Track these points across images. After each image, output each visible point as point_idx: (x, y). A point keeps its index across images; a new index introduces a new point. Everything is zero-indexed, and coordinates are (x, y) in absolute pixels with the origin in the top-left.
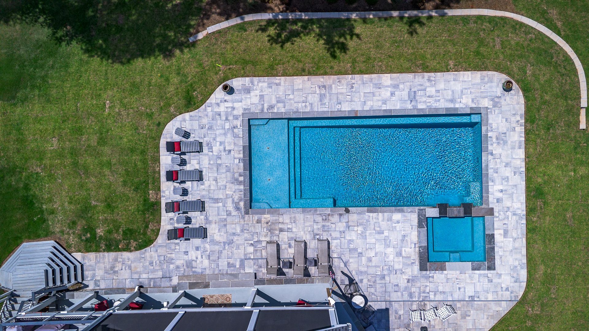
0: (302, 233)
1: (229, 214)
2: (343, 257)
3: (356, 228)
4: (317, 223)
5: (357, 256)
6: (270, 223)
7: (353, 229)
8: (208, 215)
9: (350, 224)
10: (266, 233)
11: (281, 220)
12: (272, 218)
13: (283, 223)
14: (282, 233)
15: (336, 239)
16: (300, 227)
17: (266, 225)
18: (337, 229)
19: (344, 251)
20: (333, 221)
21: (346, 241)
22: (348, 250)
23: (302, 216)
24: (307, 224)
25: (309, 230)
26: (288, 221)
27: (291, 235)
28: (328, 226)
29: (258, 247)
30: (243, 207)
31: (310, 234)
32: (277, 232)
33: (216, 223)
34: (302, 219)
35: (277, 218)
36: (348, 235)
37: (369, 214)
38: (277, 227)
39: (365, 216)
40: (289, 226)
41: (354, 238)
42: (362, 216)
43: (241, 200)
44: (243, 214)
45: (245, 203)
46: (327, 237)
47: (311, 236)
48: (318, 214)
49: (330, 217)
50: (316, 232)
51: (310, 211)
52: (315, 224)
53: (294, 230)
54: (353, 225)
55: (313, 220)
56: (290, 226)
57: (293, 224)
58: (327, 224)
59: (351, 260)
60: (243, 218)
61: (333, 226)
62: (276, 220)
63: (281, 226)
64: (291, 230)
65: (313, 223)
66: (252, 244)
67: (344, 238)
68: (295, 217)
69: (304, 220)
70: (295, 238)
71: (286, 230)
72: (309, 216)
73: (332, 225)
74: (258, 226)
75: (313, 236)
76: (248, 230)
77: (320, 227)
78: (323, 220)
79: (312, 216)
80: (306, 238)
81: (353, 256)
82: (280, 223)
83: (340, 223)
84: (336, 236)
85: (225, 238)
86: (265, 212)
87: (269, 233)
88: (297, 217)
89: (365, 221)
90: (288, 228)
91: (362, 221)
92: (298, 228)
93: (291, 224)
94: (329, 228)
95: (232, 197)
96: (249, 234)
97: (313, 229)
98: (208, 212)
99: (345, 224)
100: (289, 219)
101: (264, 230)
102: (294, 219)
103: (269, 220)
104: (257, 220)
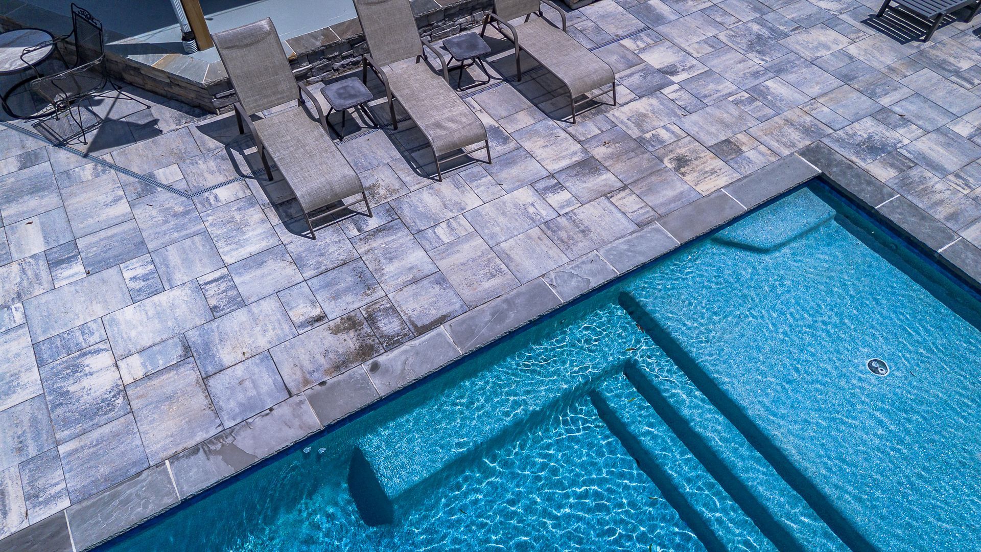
0: (471, 201)
1: (882, 115)
2: (177, 204)
3: (134, 367)
4: (415, 281)
5: (81, 244)
6: (668, 164)
7: (152, 359)
8: (954, 78)
9: (189, 375)
10: (646, 126)
11: (629, 202)
12: (679, 187)
13: (608, 194)
14: (576, 159)
15: (255, 261)
16: (502, 220)
17: (682, 151)
18: (269, 306)
19: (178, 228)
20: (321, 331)
21: (180, 276)
22: (151, 246)
23: (531, 268)
24: (472, 248)
25: (442, 231)
26: (589, 213)
27: (528, 169)
28: (336, 297)
29: (637, 76)
30: (861, 163)
31: (424, 216)
32: (600, 152)
33: (891, 69)
34: (518, 256)
35: (653, 200)
36: (182, 310)
37: (40, 515)
38: (619, 167)
39: (75, 483)
40: (564, 196)
41: (130, 313)
42: (104, 470)
43: (905, 183)
44: (824, 140)
45: (869, 183)
46: (319, 243)
47: (414, 208)
48: (441, 320)
49: (349, 342)
50: (401, 238)
51: (498, 315)
52: (429, 268)
53: (525, 195)
54: (155, 382)
55: (454, 279)
56: (556, 199)
57: (546, 213)
58: (354, 303)
59: (122, 208)
60: (807, 131)
61: (302, 311)
62: (650, 190)
63: (606, 179)
64: (540, 185)
65: (443, 264)
66: (673, 73)
67: (200, 288)
68: (565, 245)
69: (505, 258)
70: (494, 168)
71: (562, 178)
72: (488, 285)
73: (317, 312)
74: (709, 133)
75: (407, 213)
76: (737, 103)
77: (390, 269)
78: (392, 310)
79: (467, 294)
80: (437, 193)
81: (110, 232)
82: (624, 188)
83: (263, 343)
84: (258, 272)
85: (798, 47)
86: (735, 193)
87: (635, 132)
88: (554, 252)
89: (63, 449)
90: (559, 187)
91: (95, 435)
92: (513, 211)
93: (562, 207)
94: (327, 285)
95: (957, 176)
96: (719, 94)
97: (424, 242)
98: (969, 86)
99: (226, 356)
100: (587, 223)
101: (673, 133)
102: (563, 234)
103: (683, 174)
104: (739, 151)
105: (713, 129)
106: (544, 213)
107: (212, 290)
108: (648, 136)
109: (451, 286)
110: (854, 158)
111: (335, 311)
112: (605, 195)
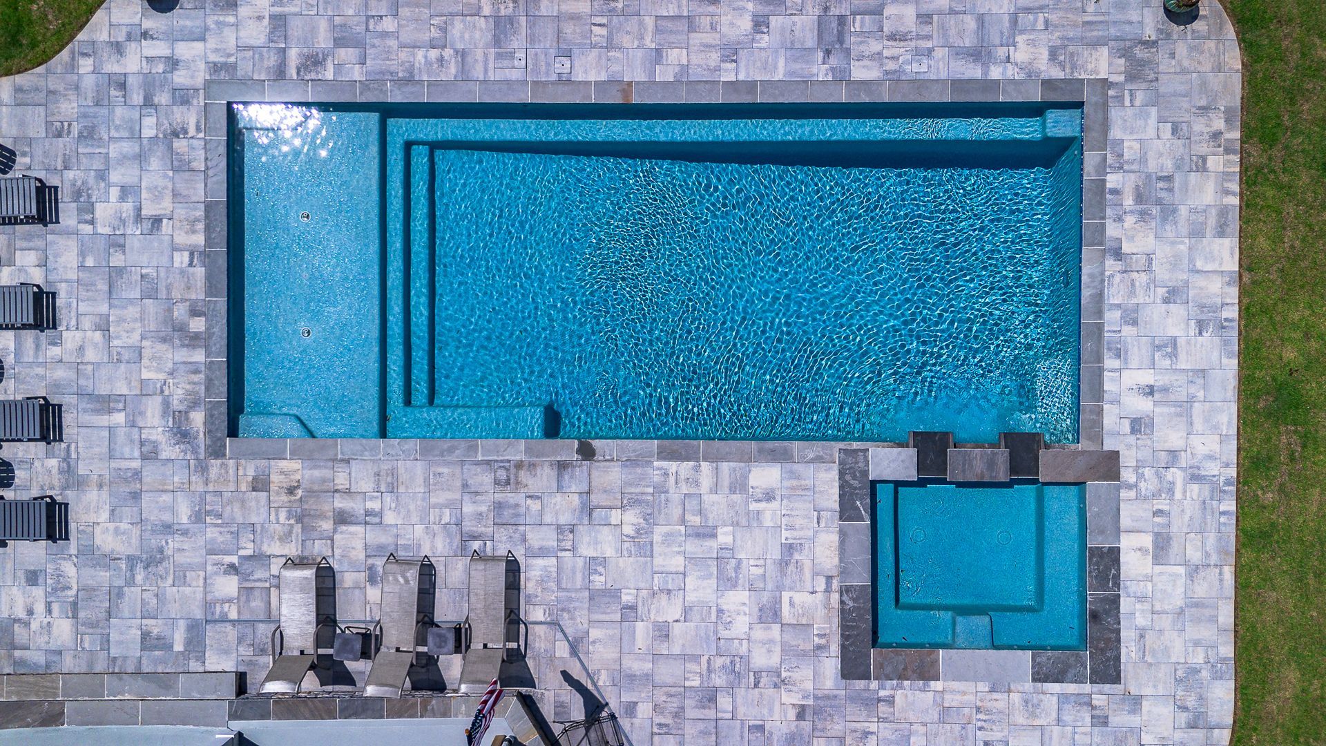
0: (419, 529)
1: (150, 454)
2: (566, 622)
3: (615, 517)
4: (477, 493)
5: (618, 617)
6: (300, 493)
7: (607, 517)
8: (74, 456)
9: (596, 499)
10: (286, 529)
11: (341, 480)
12: (308, 473)
13: (348, 492)
14: (344, 528)
15: (543, 552)
16: (412, 507)
17: (285, 498)
18: (548, 519)
19: (570, 599)
20: (532, 490)
21: (580, 562)
22: (587, 594)
23: (419, 468)
24: (439, 498)
25: (446, 519)
26: (366, 485)
27: (376, 537)
28: (517, 505)
29: (256, 577)
30: (202, 429)
31: (449, 535)
32: (327, 525)
33: (100, 486)
34: (420, 479)
35: (327, 473)
36: (586, 539)
37: (664, 464)
38: (327, 507)
39: (650, 470)
40: (371, 505)
41: (609, 552)
42: (639, 470)
43: (194, 404)
44: (202, 456)
45: (212, 416)
46: (508, 546)
47: (450, 544)
48: (478, 463)
49: (523, 475)
50: (468, 526)
51: (451, 450)
52: (466, 497)
53: (389, 518)
54: (609, 503)
55: (459, 484)
56: (374, 505)
57: (388, 498)
58: (512, 498)
59: (595, 633)
60: (203, 469)
61: (535, 506)
62: (324, 481)
63: (340, 503)
64: (377, 520)
65: (458, 496)
66: (232, 566)
67: (574, 549)
68: (393, 472)
69: (427, 481)
70: (391, 549)
71: (361, 519)
72: (445, 470)
73: (529, 501)
74: (258, 501)
75: (457, 541)
76: (220, 516)
77: (484, 508)
78: (497, 482)
79: (458, 470)
80: (433, 547)
81: (601, 617)
82: (337, 491)
83: (559, 497)
84: (545, 543)
85: (134, 541)
86: (285, 451)
87: (298, 528)
88: (401, 471)
89: (651, 490)
90: (368, 513)
91: (638, 490)
92: (402, 510)
93: (377, 497)
94: (517, 515)
95: (162, 391)
96: (222, 530)
97: (459, 516)
98: (73, 446)
99: (575, 500)
100: (373, 479)
101: (277, 515)
102: (389, 479)
103: (299, 481)
104: (255, 479)
105: (253, 504)
106: (388, 499)
107: (568, 545)
108: (292, 521)
109: (463, 480)
110: (202, 435)
111: (519, 498)
112: (350, 492)
